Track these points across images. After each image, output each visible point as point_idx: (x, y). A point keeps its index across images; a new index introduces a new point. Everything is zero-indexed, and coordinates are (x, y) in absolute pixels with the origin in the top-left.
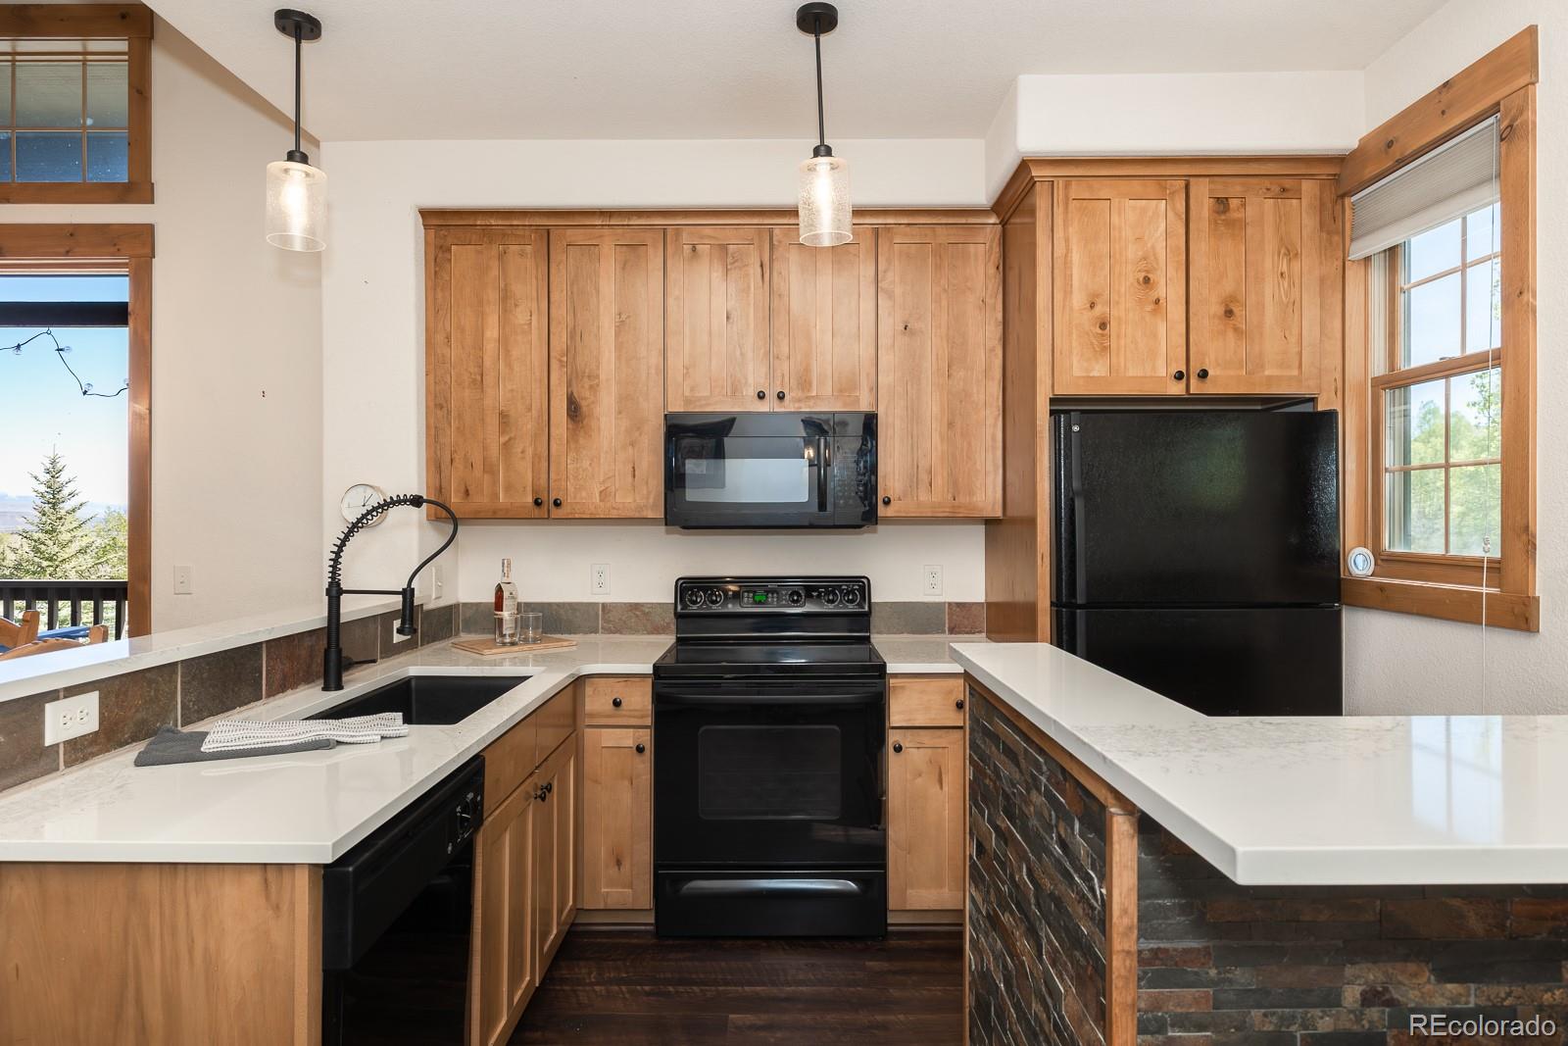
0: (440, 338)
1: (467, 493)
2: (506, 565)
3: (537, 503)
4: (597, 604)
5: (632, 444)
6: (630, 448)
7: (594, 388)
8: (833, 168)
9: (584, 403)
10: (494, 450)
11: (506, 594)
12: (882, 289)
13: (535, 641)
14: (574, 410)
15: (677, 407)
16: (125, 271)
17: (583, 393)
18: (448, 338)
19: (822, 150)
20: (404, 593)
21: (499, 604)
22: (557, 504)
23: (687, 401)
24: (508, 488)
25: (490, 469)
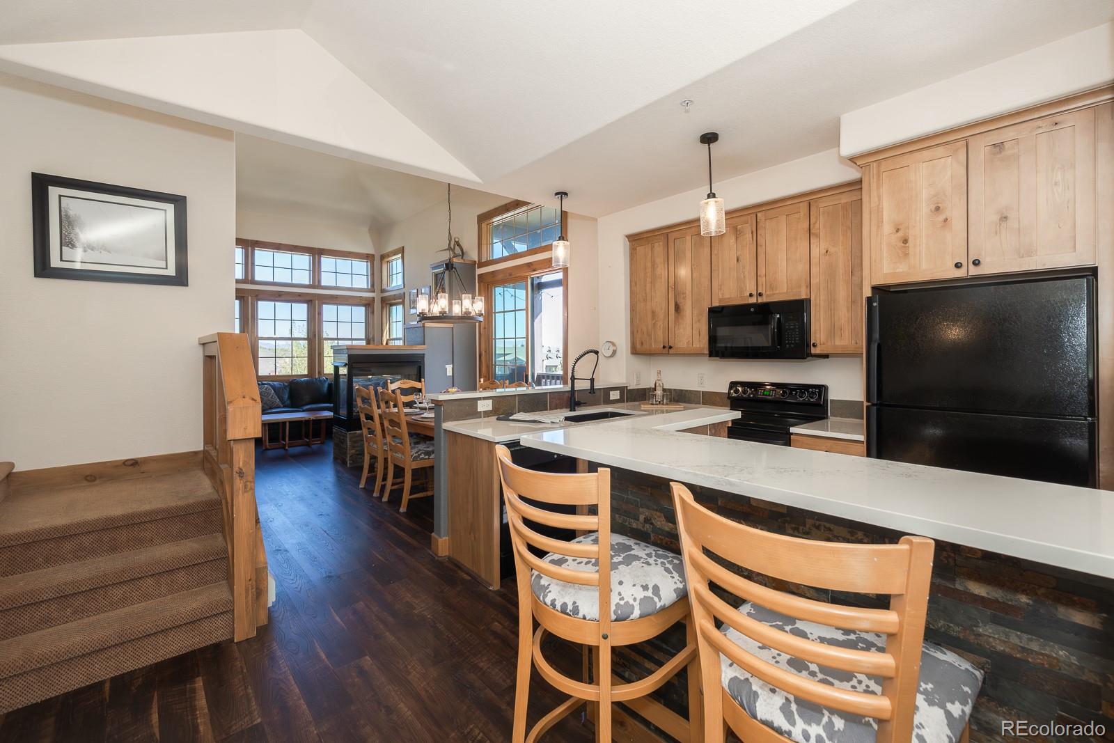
0: (633, 284)
1: (642, 343)
2: (659, 372)
3: (664, 347)
4: (700, 391)
5: (699, 321)
6: (698, 323)
7: (684, 298)
8: (716, 202)
9: (681, 305)
10: (650, 327)
11: (657, 385)
12: (814, 234)
13: (667, 404)
14: (677, 308)
15: (716, 304)
16: (561, 270)
17: (680, 301)
18: (636, 284)
19: (711, 195)
20: (591, 379)
21: (655, 389)
22: (670, 347)
23: (720, 300)
24: (655, 342)
25: (649, 335)
